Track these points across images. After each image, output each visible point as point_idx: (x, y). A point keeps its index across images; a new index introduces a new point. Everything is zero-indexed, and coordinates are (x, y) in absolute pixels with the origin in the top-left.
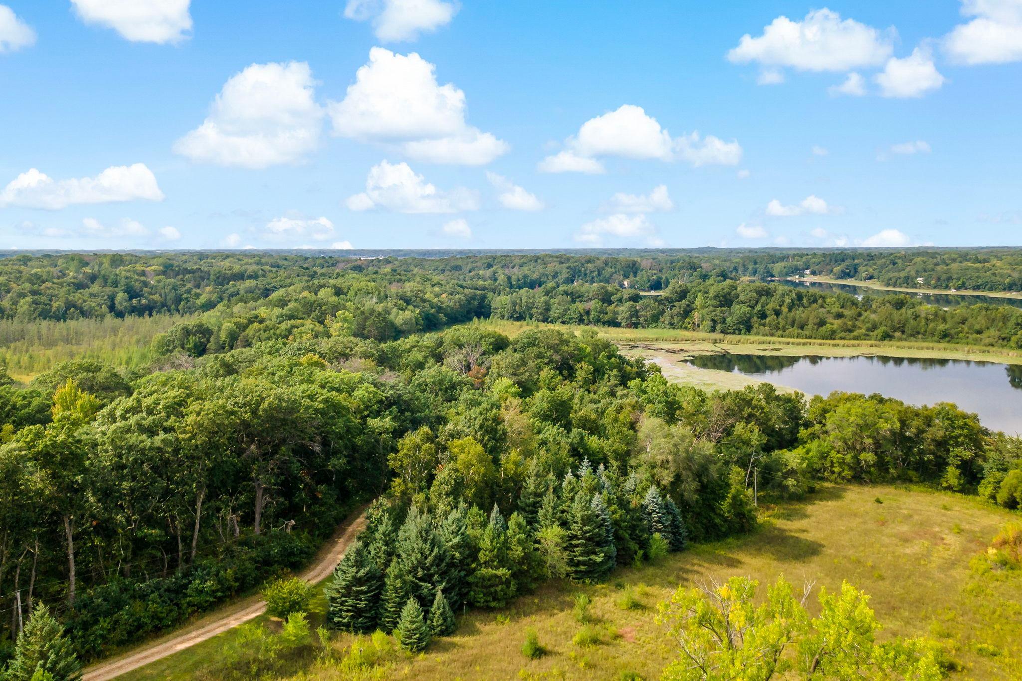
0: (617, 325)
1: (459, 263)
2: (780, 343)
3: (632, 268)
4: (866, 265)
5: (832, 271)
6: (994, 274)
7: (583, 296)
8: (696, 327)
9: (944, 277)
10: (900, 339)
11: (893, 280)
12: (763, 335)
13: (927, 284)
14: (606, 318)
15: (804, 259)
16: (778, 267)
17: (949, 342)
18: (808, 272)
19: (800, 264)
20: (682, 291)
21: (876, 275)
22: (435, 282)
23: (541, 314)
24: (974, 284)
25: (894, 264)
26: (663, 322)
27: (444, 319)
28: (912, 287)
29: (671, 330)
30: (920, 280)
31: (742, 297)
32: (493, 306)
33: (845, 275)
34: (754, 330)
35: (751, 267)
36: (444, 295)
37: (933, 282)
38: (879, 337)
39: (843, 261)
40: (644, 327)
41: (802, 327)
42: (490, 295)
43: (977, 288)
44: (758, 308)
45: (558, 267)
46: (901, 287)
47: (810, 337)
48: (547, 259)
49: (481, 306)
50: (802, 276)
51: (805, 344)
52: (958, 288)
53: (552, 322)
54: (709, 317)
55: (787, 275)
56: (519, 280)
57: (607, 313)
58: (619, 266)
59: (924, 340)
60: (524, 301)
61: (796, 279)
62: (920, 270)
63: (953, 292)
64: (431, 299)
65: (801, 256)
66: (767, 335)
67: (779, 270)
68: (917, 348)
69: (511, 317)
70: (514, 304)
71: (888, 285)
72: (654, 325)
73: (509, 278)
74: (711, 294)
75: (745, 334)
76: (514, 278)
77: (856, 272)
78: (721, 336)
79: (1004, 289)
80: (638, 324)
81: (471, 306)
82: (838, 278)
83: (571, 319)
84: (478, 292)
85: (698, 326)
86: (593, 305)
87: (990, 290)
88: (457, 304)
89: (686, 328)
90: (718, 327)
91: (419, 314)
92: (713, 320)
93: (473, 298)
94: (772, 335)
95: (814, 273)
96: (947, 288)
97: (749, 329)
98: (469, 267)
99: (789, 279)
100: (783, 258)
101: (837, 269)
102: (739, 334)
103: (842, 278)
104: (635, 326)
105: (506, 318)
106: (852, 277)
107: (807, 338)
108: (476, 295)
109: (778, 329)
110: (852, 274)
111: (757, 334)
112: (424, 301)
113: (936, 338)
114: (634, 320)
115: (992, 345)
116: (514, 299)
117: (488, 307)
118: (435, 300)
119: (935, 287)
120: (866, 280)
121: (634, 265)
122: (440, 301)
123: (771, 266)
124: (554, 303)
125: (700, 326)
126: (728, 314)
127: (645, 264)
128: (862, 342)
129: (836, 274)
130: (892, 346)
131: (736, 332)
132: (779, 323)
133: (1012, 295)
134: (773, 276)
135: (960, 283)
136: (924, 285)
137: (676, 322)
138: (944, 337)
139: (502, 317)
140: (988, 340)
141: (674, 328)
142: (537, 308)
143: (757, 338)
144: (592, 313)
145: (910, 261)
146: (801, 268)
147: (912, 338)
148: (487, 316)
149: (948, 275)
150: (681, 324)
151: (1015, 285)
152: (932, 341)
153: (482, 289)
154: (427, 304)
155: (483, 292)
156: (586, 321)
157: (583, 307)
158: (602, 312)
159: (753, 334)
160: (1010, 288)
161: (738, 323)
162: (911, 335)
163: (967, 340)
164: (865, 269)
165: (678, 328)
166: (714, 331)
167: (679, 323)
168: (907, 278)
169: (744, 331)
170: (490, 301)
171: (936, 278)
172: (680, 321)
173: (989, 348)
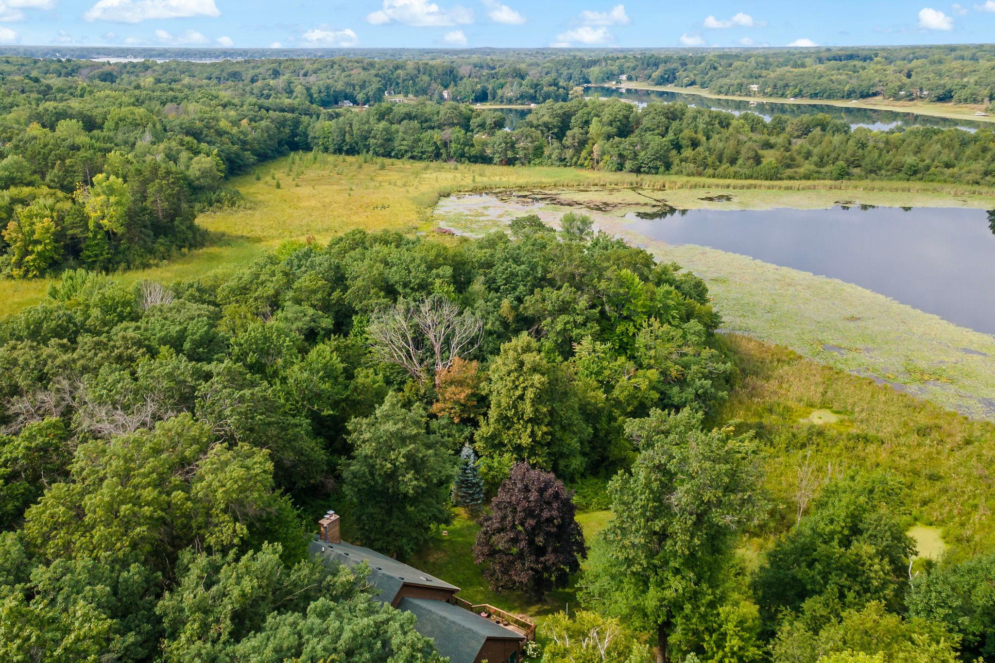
0: (485, 160)
1: (237, 69)
2: (717, 186)
3: (450, 76)
4: (685, 70)
5: (650, 77)
6: (831, 81)
7: (430, 120)
8: (594, 164)
9: (780, 83)
10: (861, 178)
11: (726, 87)
12: (688, 175)
13: (762, 92)
14: (473, 151)
15: (618, 62)
16: (594, 72)
17: (921, 179)
18: (624, 77)
19: (615, 68)
20: (564, 113)
21: (698, 79)
22: (225, 100)
23: (382, 145)
24: (812, 92)
25: (715, 68)
26: (550, 157)
27: (252, 159)
28: (746, 95)
29: (562, 169)
30: (755, 87)
31: (646, 122)
32: (311, 135)
33: (664, 80)
34: (675, 168)
36: (245, 122)
37: (768, 90)
38: (835, 174)
39: (656, 65)
40: (523, 164)
41: (733, 161)
42: (305, 119)
43: (815, 96)
44: (670, 136)
45: (364, 75)
46: (733, 94)
47: (750, 177)
48: (344, 64)
49: (294, 134)
50: (619, 82)
51: (749, 187)
52: (795, 96)
53: (396, 157)
54: (615, 152)
55: (603, 81)
56: (320, 92)
57: (473, 145)
58: (435, 74)
59: (889, 178)
60: (355, 128)
61: (613, 85)
62: (748, 76)
63: (792, 101)
64: (228, 129)
65: (615, 59)
66: (693, 175)
67: (595, 75)
68: (891, 190)
69: (339, 151)
70: (343, 133)
71: (720, 93)
72: (537, 161)
73: (308, 89)
74: (606, 118)
75: (663, 173)
76: (314, 90)
77: (675, 78)
78: (633, 177)
79: (843, 97)
80: (516, 159)
81: (282, 136)
82: (657, 84)
83: (423, 153)
84: (289, 115)
85: (598, 163)
86: (453, 133)
87: (829, 97)
88: (266, 135)
89: (582, 165)
90: (628, 165)
91: (218, 155)
92: (621, 156)
93: (282, 124)
94: (700, 174)
95: (630, 79)
96: (783, 95)
97: (668, 166)
98: (251, 73)
99: (606, 85)
100: (594, 63)
101: (656, 74)
102: (657, 173)
103: (660, 84)
104: (510, 162)
105: (331, 150)
106: (670, 83)
107: (746, 178)
108: (286, 120)
109: (706, 166)
110: (670, 79)
111: (681, 173)
112: (220, 133)
113: (901, 175)
114: (510, 154)
115: (978, 183)
116: (341, 125)
117: (306, 135)
118: (235, 130)
119: (771, 96)
120: (687, 86)
121: (451, 72)
122: (241, 132)
123: (585, 71)
124: (397, 131)
125: (601, 164)
126: (638, 147)
127: (464, 71)
128: (817, 182)
129: (654, 80)
130: (856, 187)
131: (653, 171)
132: (705, 158)
133: (853, 104)
134: (589, 82)
135: (797, 90)
136: (759, 92)
137: (568, 156)
138: (915, 172)
139: (326, 150)
140: (970, 177)
141: (565, 166)
142: (374, 137)
143: (683, 179)
144: (453, 145)
145: (730, 65)
146: (616, 72)
147: (873, 175)
148: (308, 148)
149: (784, 82)
150: (575, 159)
151: (854, 92)
152: (900, 179)
153: (292, 110)
154: (225, 139)
155: (295, 115)
156: (444, 156)
157: (437, 136)
158: (465, 144)
159: (676, 174)
160: (849, 96)
161: (654, 159)
162: (871, 171)
163: (942, 178)
164: (685, 74)
165: (570, 166)
166: (621, 170)
167: (572, 158)
168: (741, 85)
169: (662, 169)
170: (306, 128)
171: (772, 85)
172: (574, 155)
173: (976, 188)
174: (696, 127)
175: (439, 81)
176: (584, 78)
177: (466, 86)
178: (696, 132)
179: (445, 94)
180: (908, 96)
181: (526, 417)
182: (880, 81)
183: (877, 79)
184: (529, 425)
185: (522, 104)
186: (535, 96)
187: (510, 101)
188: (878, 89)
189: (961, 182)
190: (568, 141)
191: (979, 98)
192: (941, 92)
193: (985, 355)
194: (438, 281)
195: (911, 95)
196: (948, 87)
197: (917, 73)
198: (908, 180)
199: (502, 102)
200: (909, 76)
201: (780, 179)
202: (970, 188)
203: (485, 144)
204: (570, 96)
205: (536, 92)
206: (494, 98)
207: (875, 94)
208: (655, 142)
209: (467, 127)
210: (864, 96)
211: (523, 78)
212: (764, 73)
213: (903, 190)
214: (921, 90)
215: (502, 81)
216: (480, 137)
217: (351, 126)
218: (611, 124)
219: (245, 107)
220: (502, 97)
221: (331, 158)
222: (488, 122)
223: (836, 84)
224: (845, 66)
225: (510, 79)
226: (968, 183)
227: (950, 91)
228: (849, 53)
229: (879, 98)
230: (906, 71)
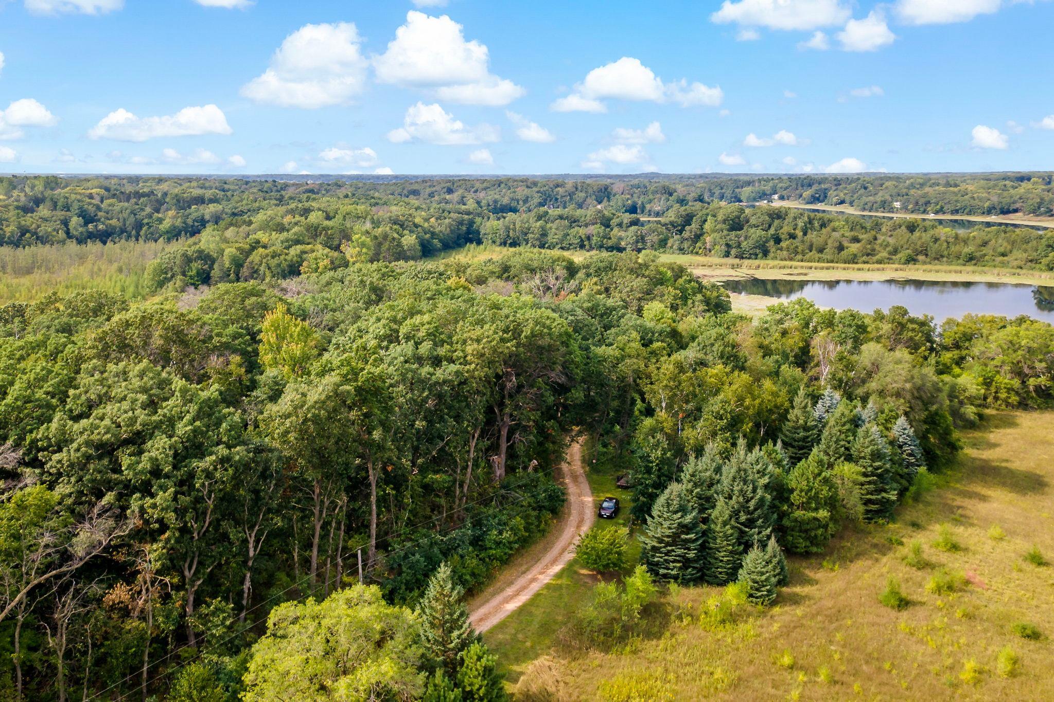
0: (621, 250)
1: (415, 187)
2: (802, 267)
3: (604, 193)
4: (836, 190)
5: (801, 196)
6: (973, 198)
7: (578, 221)
8: (708, 252)
9: (922, 201)
10: (924, 263)
11: (870, 205)
12: (782, 260)
13: (905, 209)
14: (610, 243)
15: (771, 184)
16: (746, 192)
17: (975, 265)
18: (776, 197)
19: (768, 188)
20: (687, 215)
21: (847, 199)
22: (416, 205)
23: (538, 239)
24: (953, 208)
25: (866, 188)
26: (671, 247)
27: (439, 245)
28: (889, 212)
29: (681, 256)
30: (897, 205)
31: (753, 221)
32: (482, 232)
33: (815, 199)
34: (771, 255)
35: (717, 192)
36: (433, 220)
37: (910, 207)
38: (903, 260)
39: (810, 185)
41: (821, 251)
42: (478, 220)
43: (956, 212)
44: (772, 231)
45: (527, 192)
46: (877, 211)
47: (832, 261)
48: (510, 184)
49: (469, 231)
50: (770, 201)
51: (828, 268)
52: (936, 213)
53: (549, 248)
54: (723, 242)
55: (755, 200)
56: (489, 205)
57: (610, 238)
58: (590, 191)
59: (948, 263)
60: (517, 226)
61: (764, 203)
62: (894, 194)
63: (932, 216)
64: (422, 224)
65: (767, 180)
66: (786, 260)
67: (747, 195)
68: (945, 272)
69: (504, 244)
70: (508, 229)
71: (864, 209)
72: (662, 250)
73: (479, 203)
74: (720, 217)
75: (762, 258)
76: (483, 203)
77: (826, 197)
78: (737, 261)
79: (983, 213)
80: (645, 249)
81: (460, 232)
82: (808, 203)
83: (571, 245)
84: (466, 217)
85: (710, 251)
86: (595, 230)
87: (969, 214)
88: (448, 229)
89: (697, 253)
90: (733, 252)
91: (417, 239)
92: (728, 245)
93: (461, 223)
94: (791, 259)
95: (782, 198)
96: (925, 212)
97: (766, 254)
98: (428, 190)
99: (757, 204)
100: (749, 183)
101: (807, 193)
102: (756, 259)
103: (811, 203)
105: (498, 243)
106: (821, 202)
107: (828, 262)
108: (463, 220)
109: (797, 253)
110: (821, 198)
111: (775, 258)
112: (416, 226)
113: (961, 261)
114: (640, 245)
115: (1021, 268)
116: (507, 223)
117: (478, 232)
118: (426, 225)
119: (912, 212)
120: (836, 205)
121: (606, 189)
122: (431, 226)
123: (738, 190)
124: (551, 228)
125: (713, 252)
126: (742, 238)
127: (617, 187)
128: (886, 266)
129: (804, 199)
130: (917, 270)
131: (753, 257)
132: (797, 247)
133: (994, 218)
134: (741, 201)
135: (938, 207)
136: (901, 209)
137: (686, 246)
138: (971, 259)
139: (494, 242)
140: (1017, 263)
141: (684, 254)
142: (532, 233)
143: (776, 262)
144: (594, 238)
145: (881, 185)
146: (768, 192)
147: (936, 261)
148: (479, 242)
149: (927, 199)
150: (691, 249)
151: (994, 208)
152: (958, 265)
153: (468, 213)
154: (419, 229)
155: (471, 217)
156: (587, 247)
157: (582, 232)
158: (604, 237)
159: (771, 259)
160: (989, 212)
161: (754, 248)
163: (993, 263)
164: (835, 193)
165: (688, 253)
166: (728, 256)
167: (689, 248)
168: (885, 203)
169: (760, 255)
170: (479, 227)
171: (914, 202)
172: (691, 245)
173: (1018, 271)
175: (594, 197)
176: (736, 197)
177: (619, 201)
179: (598, 207)
180: (1047, 212)
182: (1021, 199)
183: (1018, 197)
188: (1017, 205)
189: (1007, 266)
190: (686, 234)
195: (1051, 211)
198: (965, 265)
199: (650, 215)
203: (621, 239)
205: (682, 206)
206: (643, 212)
207: (1015, 211)
208: (756, 234)
209: (607, 225)
210: (1005, 212)
211: (671, 195)
215: (651, 197)
216: (616, 232)
217: (514, 225)
218: (724, 221)
219: (432, 210)
220: (650, 211)
221: (498, 249)
222: (625, 221)
223: (977, 201)
224: (996, 185)
225: (658, 196)
226: (1011, 267)
228: (1019, 175)
229: (1019, 214)
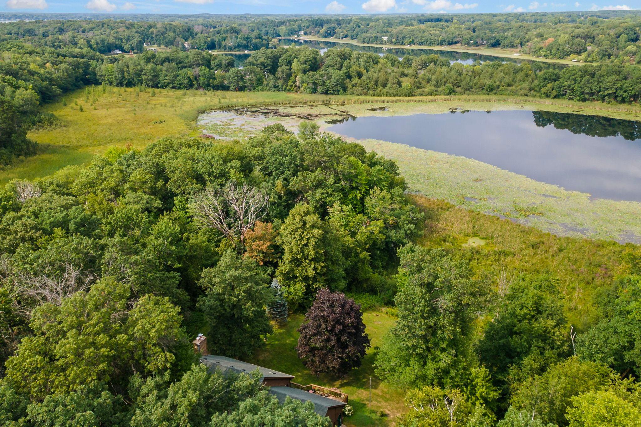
0: (225, 88)
2: (377, 101)
3: (188, 33)
4: (340, 28)
5: (319, 32)
6: (430, 34)
7: (183, 62)
8: (297, 90)
9: (400, 36)
10: (461, 94)
11: (367, 39)
12: (358, 95)
13: (390, 41)
14: (216, 82)
15: (297, 23)
16: (283, 29)
17: (495, 94)
18: (302, 33)
19: (295, 27)
20: (274, 56)
21: (349, 34)
22: (30, 49)
23: (151, 80)
24: (420, 41)
25: (359, 27)
26: (267, 85)
27: (59, 91)
28: (380, 44)
29: (276, 93)
30: (385, 39)
31: (328, 61)
32: (99, 73)
33: (328, 34)
34: (349, 91)
36: (48, 65)
37: (393, 40)
38: (446, 92)
39: (322, 25)
40: (250, 90)
41: (384, 85)
42: (93, 63)
43: (421, 44)
44: (344, 70)
45: (127, 32)
46: (372, 43)
47: (396, 95)
48: (112, 25)
49: (86, 73)
50: (299, 36)
52: (410, 44)
53: (162, 87)
54: (311, 81)
55: (289, 35)
56: (97, 44)
57: (215, 78)
58: (178, 31)
59: (478, 93)
60: (131, 68)
61: (295, 37)
62: (380, 31)
63: (408, 47)
64: (37, 70)
65: (295, 21)
66: (361, 95)
67: (284, 31)
69: (120, 84)
70: (122, 72)
71: (364, 42)
72: (260, 88)
73: (88, 42)
74: (302, 59)
75: (342, 94)
76: (93, 42)
77: (334, 33)
78: (324, 97)
79: (438, 44)
80: (245, 87)
81: (77, 75)
82: (323, 37)
83: (181, 84)
84: (81, 60)
85: (299, 88)
86: (201, 71)
87: (430, 45)
88: (66, 74)
89: (289, 90)
90: (320, 89)
91: (33, 89)
92: (314, 83)
93: (77, 66)
94: (365, 94)
95: (306, 34)
96: (403, 44)
97: (345, 89)
98: (42, 30)
99: (291, 38)
101: (323, 31)
102: (338, 94)
103: (326, 37)
104: (241, 89)
105: (115, 84)
106: (332, 36)
107: (394, 96)
108: (79, 64)
109: (368, 89)
110: (332, 34)
112: (32, 73)
113: (484, 91)
114: (241, 84)
115: (527, 95)
116: (120, 66)
117: (95, 74)
118: (42, 71)
119: (395, 44)
120: (342, 38)
121: (189, 30)
122: (48, 72)
123: (277, 29)
124: (161, 70)
125: (302, 89)
126: (325, 78)
127: (197, 29)
128: (436, 97)
129: (321, 34)
130: (459, 99)
131: (336, 93)
132: (368, 84)
133: (444, 48)
134: (279, 36)
135: (411, 40)
136: (388, 42)
137: (280, 84)
138: (492, 90)
139: (111, 84)
140: (522, 92)
141: (279, 91)
142: (145, 74)
143: (356, 98)
144: (201, 79)
145: (368, 25)
146: (297, 30)
147: (468, 92)
148: (97, 83)
149: (403, 35)
150: (284, 87)
151: (444, 41)
152: (484, 94)
153: (82, 57)
154: (36, 77)
155: (85, 60)
156: (196, 86)
157: (190, 72)
158: (210, 78)
159: (351, 94)
160: (441, 43)
161: (336, 85)
162: (467, 90)
163: (507, 93)
164: (341, 30)
165: (282, 90)
166: (315, 93)
167: (282, 86)
168: (376, 37)
169: (341, 91)
170: (95, 69)
171: (395, 37)
172: (284, 84)
173: (526, 98)
174: (359, 64)
175: (181, 36)
176: (276, 33)
177: (200, 39)
178: (360, 67)
179: (186, 45)
180: (475, 44)
181: (310, 258)
182: (459, 35)
183: (457, 33)
184: (313, 263)
185: (239, 51)
186: (248, 45)
187: (231, 49)
188: (458, 39)
189: (517, 95)
190: (279, 74)
191: (515, 45)
192: (493, 41)
193: (555, 197)
194: (232, 171)
195: (477, 43)
196: (497, 39)
197: (478, 30)
198: (488, 94)
199: (225, 49)
200: (474, 31)
201: (414, 96)
202: (523, 98)
203: (223, 78)
204: (270, 45)
205: (248, 42)
206: (220, 47)
207: (456, 43)
208: (336, 74)
209: (209, 66)
210: (450, 43)
211: (238, 33)
212: (390, 30)
213: (487, 100)
214: (482, 40)
215: (224, 35)
216: (218, 73)
217: (128, 67)
218: (305, 63)
219: (46, 55)
220: (225, 46)
221: (116, 89)
222: (224, 62)
223: (433, 36)
224: (437, 25)
225: (229, 35)
226: (521, 95)
227: (498, 41)
228: (437, 17)
229: (459, 45)
230: (472, 29)
